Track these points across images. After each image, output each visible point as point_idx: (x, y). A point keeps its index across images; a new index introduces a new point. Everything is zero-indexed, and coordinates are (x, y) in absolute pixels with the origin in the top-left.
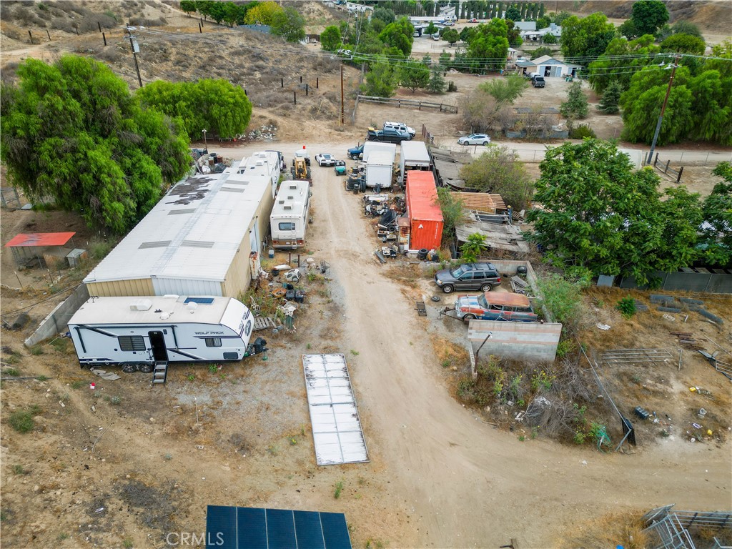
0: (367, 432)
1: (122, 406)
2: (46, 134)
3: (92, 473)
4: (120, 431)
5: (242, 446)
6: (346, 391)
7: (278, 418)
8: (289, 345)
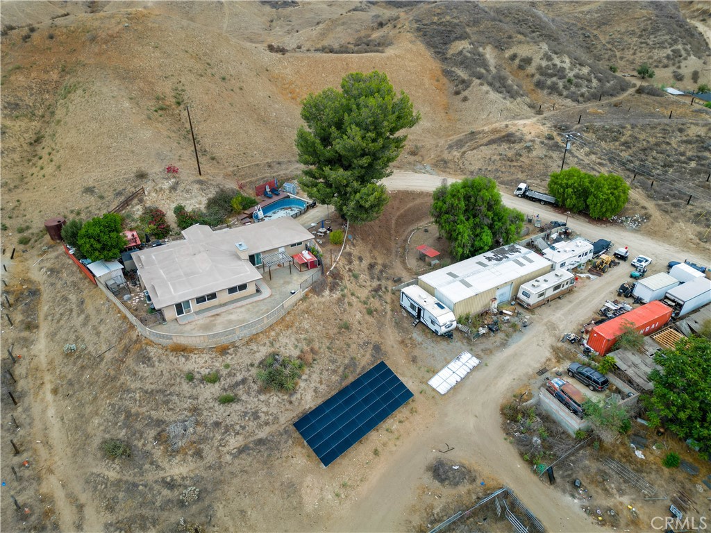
0: (455, 389)
1: (398, 325)
2: (447, 213)
3: (373, 335)
4: (390, 331)
5: (414, 360)
6: (465, 373)
7: (433, 362)
8: (465, 344)
